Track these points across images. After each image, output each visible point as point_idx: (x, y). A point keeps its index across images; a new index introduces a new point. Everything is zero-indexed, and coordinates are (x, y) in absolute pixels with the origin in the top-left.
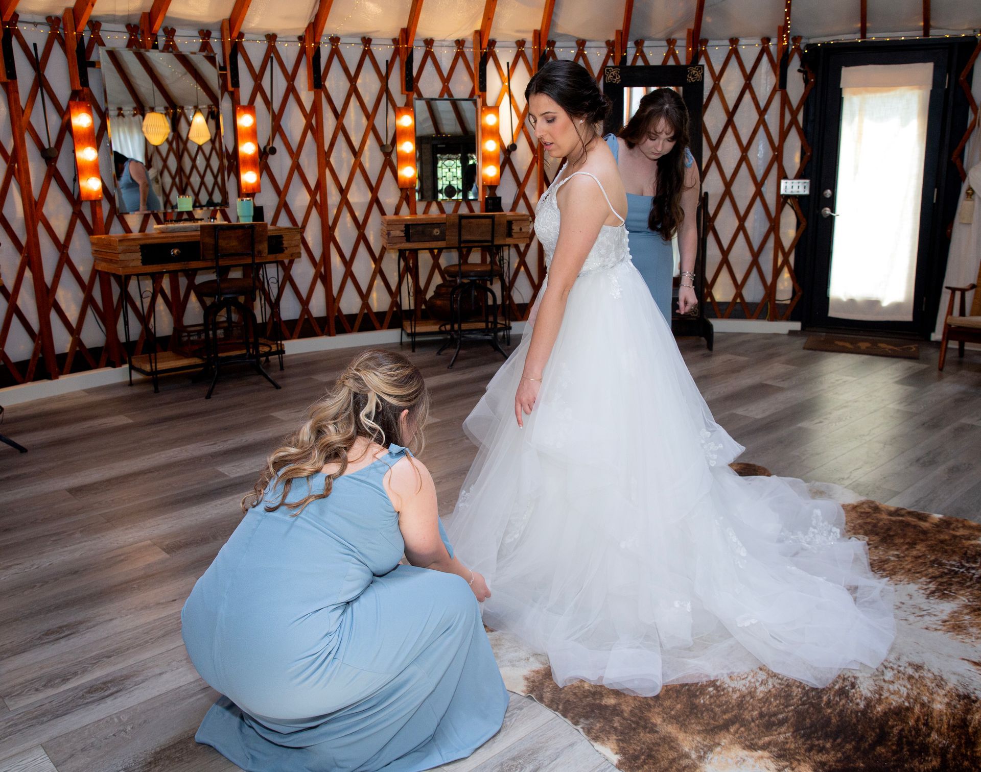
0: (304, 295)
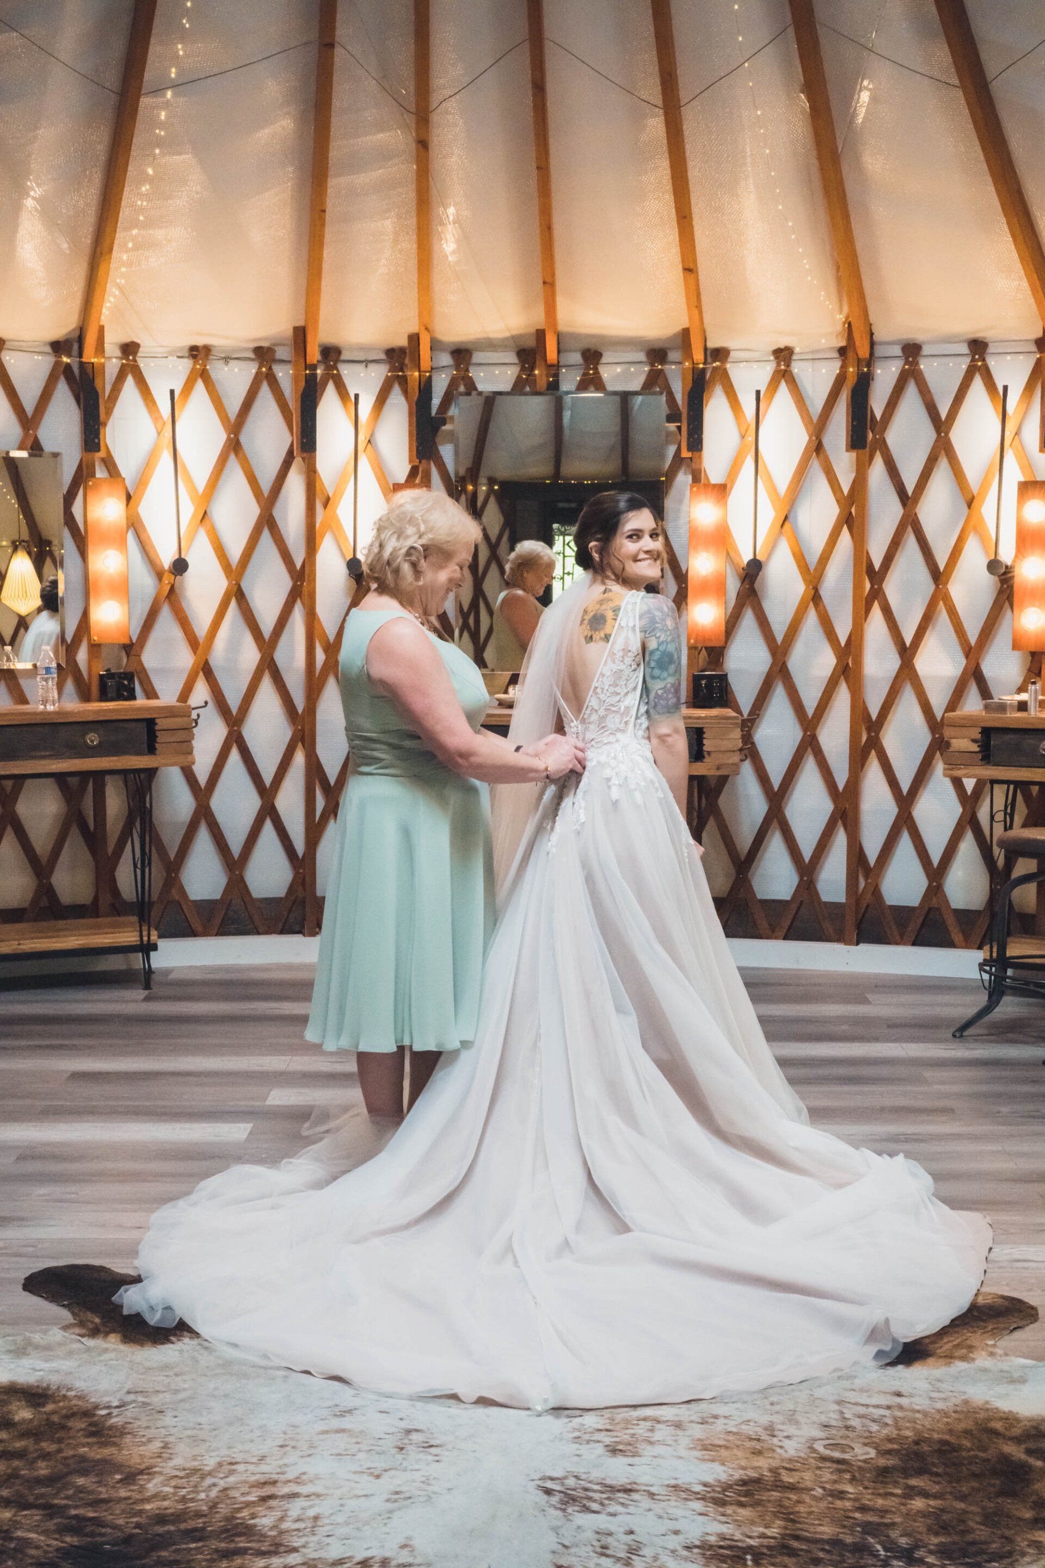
0: (807, 856)
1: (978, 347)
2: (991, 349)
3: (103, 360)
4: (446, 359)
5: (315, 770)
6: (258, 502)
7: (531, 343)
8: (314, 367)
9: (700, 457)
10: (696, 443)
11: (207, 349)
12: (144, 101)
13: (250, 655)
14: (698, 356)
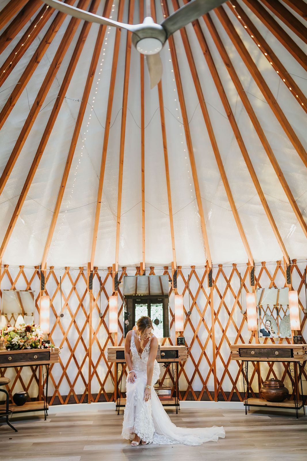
0: (205, 380)
1: (234, 265)
2: (237, 265)
3: (46, 270)
4: (121, 269)
5: (91, 363)
6: (79, 301)
7: (139, 265)
8: (92, 271)
9: (177, 289)
10: (175, 286)
11: (69, 267)
12: (59, 214)
13: (77, 336)
14: (175, 268)
